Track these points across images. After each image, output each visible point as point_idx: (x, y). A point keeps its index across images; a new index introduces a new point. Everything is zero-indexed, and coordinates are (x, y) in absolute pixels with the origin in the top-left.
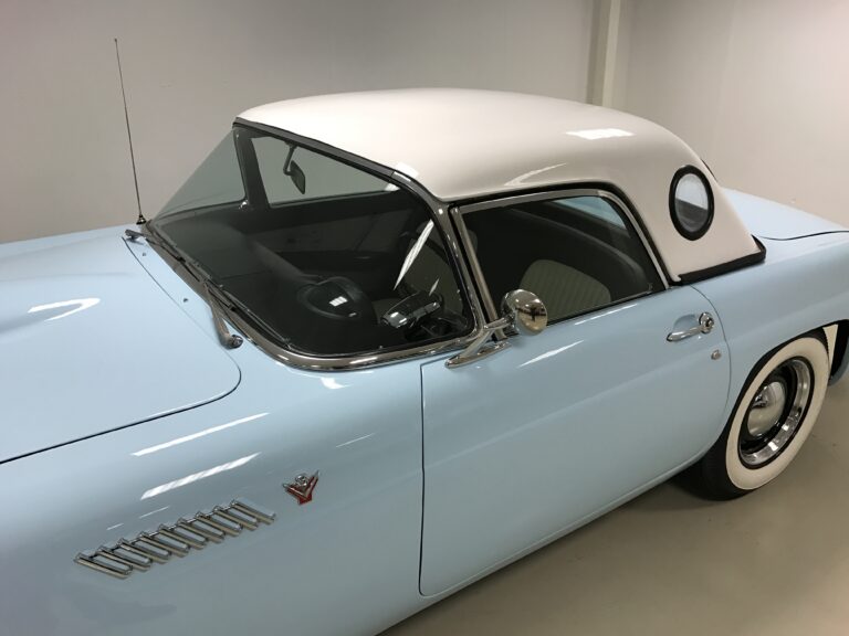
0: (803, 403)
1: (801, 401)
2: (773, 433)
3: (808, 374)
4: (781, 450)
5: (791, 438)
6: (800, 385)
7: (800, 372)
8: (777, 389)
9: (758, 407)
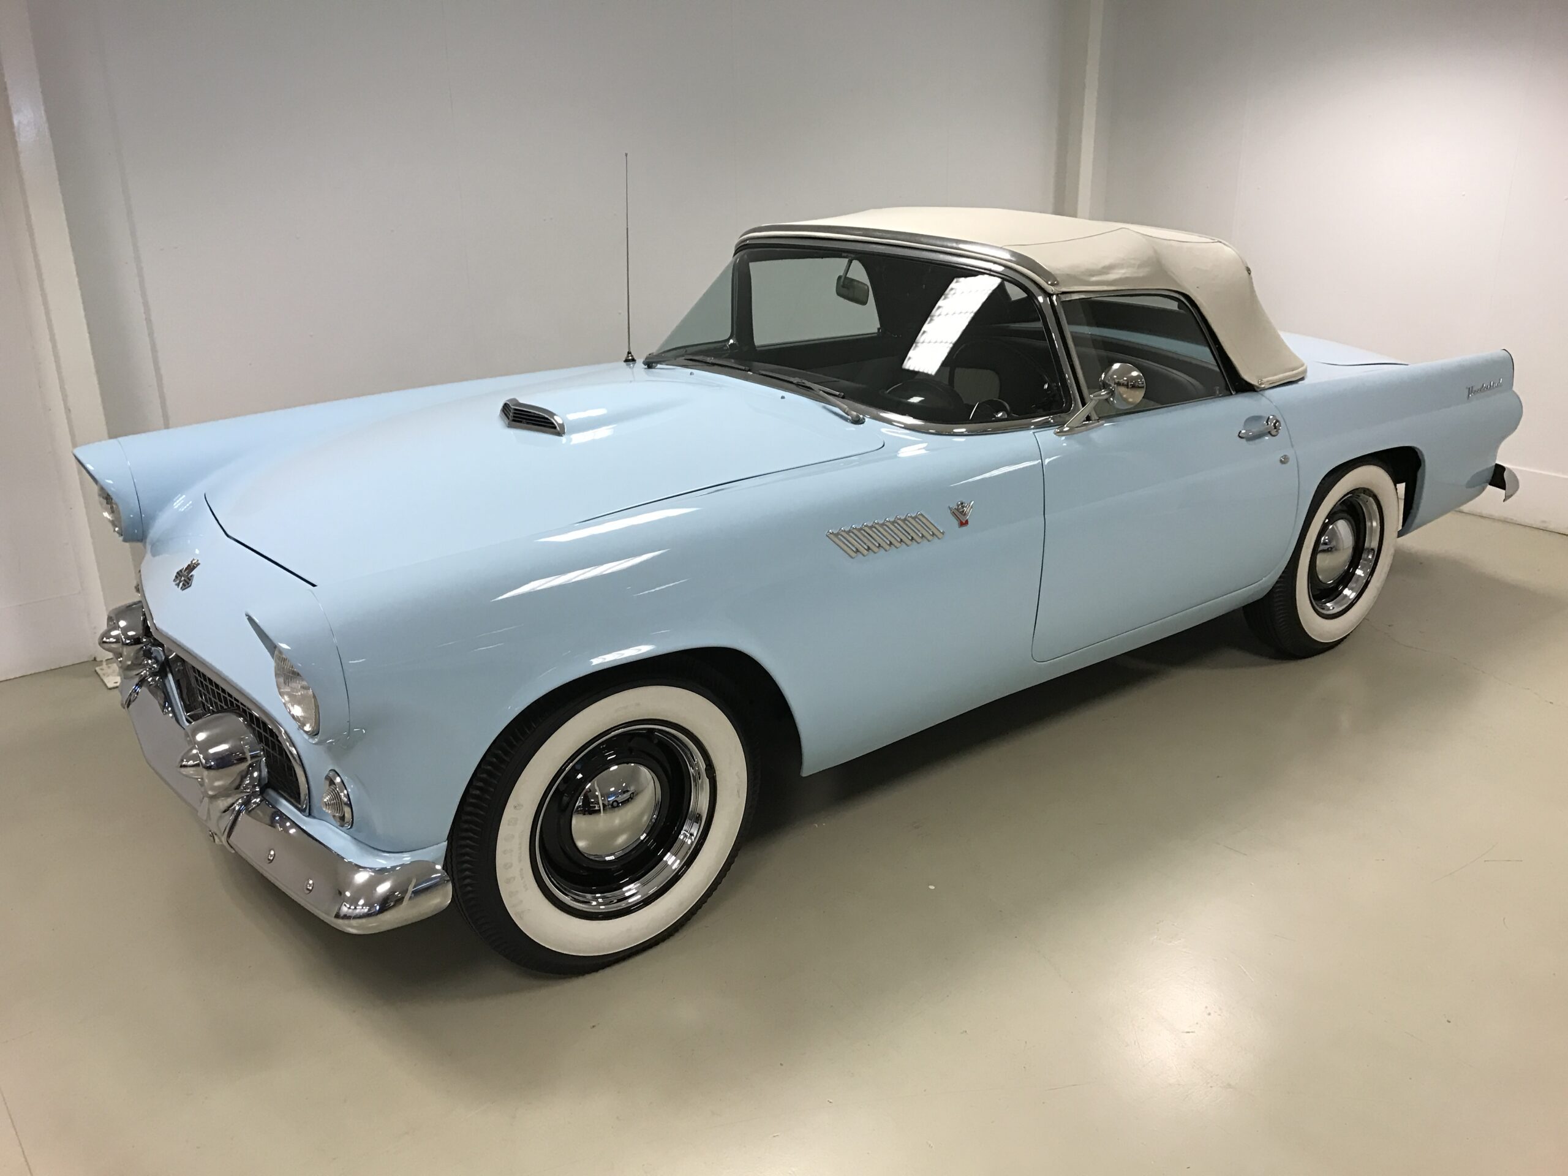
0: (1375, 544)
1: (1372, 542)
2: (1346, 578)
3: (1375, 507)
4: (1359, 596)
5: (1367, 583)
6: (1368, 524)
7: (1367, 507)
8: (1343, 528)
9: (1324, 551)
